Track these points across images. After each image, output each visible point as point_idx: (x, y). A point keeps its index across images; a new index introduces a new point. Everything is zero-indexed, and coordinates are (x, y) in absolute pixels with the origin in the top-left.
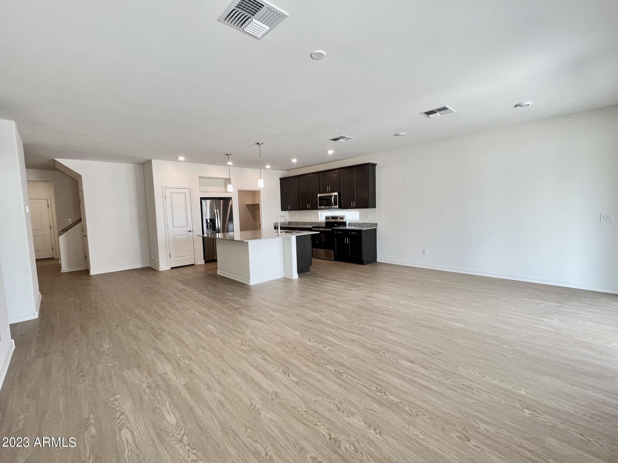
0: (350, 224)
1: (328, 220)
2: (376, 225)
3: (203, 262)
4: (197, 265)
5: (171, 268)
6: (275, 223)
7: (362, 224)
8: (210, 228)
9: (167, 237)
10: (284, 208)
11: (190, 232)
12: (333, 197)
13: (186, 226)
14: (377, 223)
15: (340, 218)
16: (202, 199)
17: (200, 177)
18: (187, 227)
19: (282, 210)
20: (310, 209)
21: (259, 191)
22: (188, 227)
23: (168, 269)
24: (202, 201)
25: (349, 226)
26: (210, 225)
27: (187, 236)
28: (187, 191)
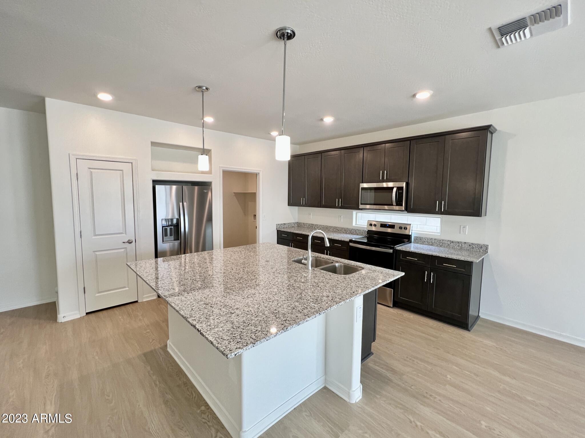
0: (420, 240)
1: (373, 229)
2: (484, 248)
3: (153, 296)
4: (142, 302)
5: (87, 314)
6: (279, 224)
7: (449, 243)
8: (171, 235)
9: (79, 254)
10: (293, 201)
11: (130, 242)
12: (395, 190)
13: (122, 233)
14: (488, 245)
15: (401, 228)
16: (156, 182)
17: (153, 144)
18: (124, 235)
19: (289, 204)
20: (342, 207)
21: (257, 174)
22: (126, 234)
23: (78, 316)
24: (157, 186)
25: (417, 243)
26: (171, 229)
27: (123, 250)
28: (127, 167)
